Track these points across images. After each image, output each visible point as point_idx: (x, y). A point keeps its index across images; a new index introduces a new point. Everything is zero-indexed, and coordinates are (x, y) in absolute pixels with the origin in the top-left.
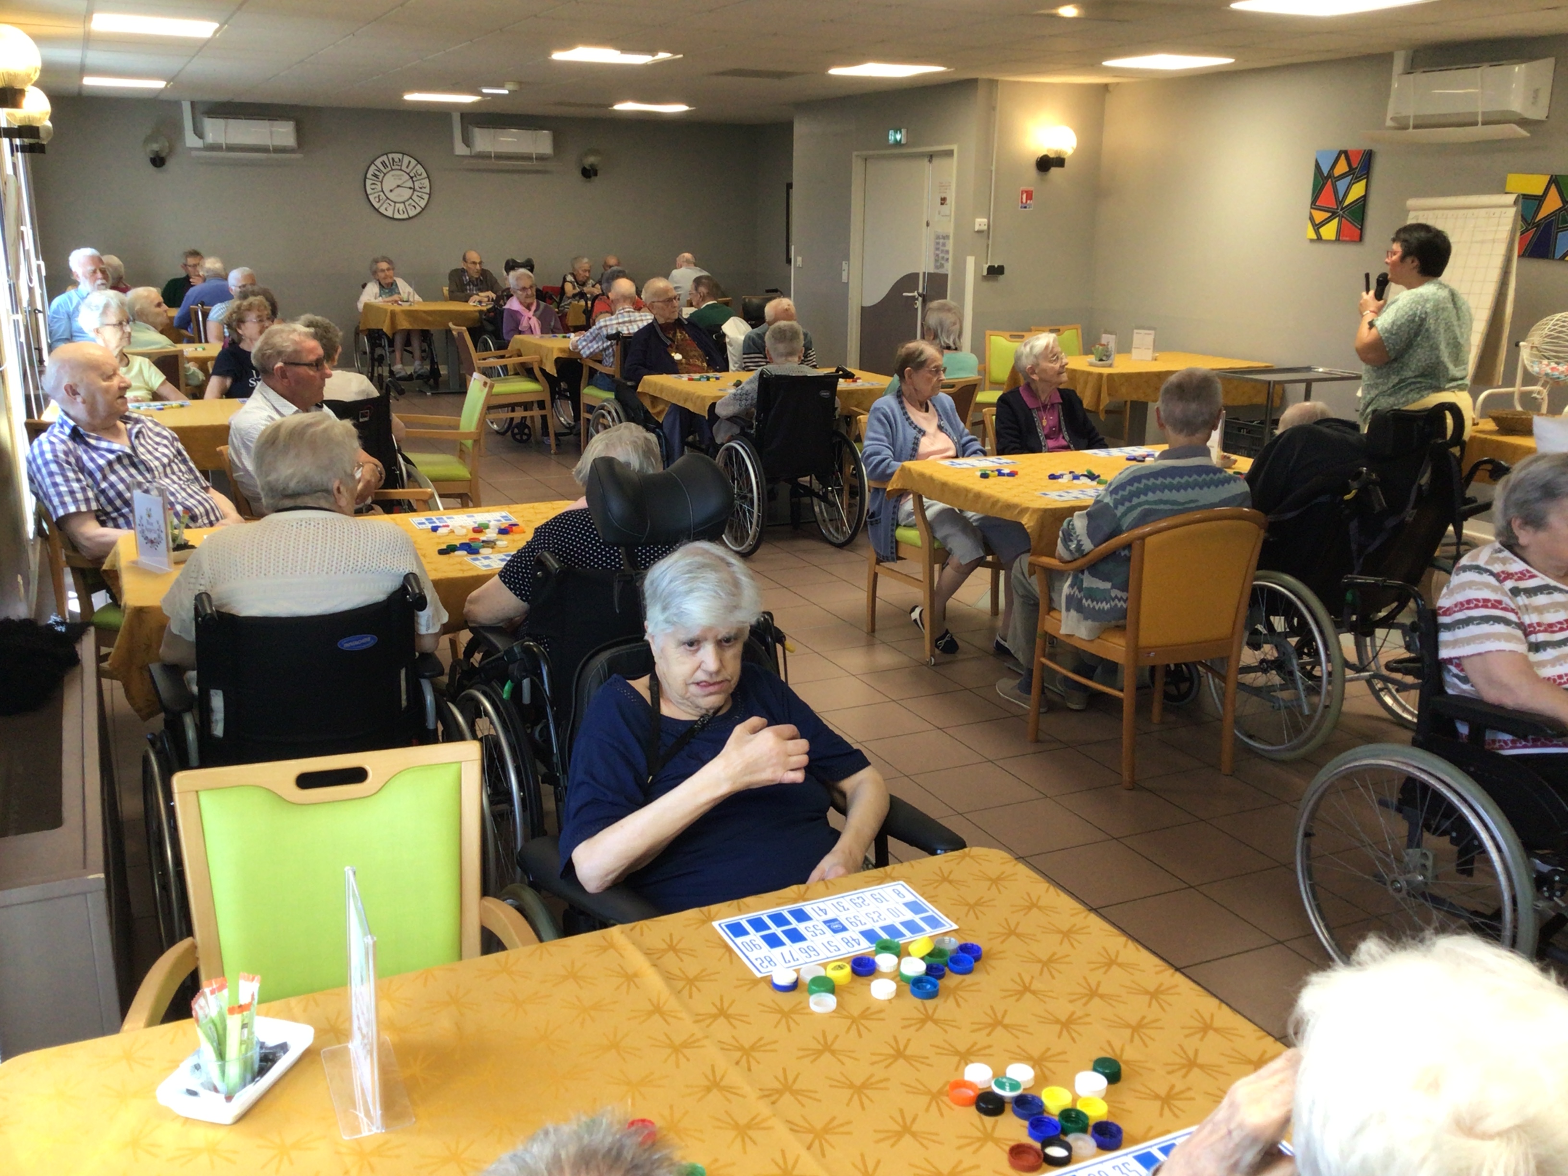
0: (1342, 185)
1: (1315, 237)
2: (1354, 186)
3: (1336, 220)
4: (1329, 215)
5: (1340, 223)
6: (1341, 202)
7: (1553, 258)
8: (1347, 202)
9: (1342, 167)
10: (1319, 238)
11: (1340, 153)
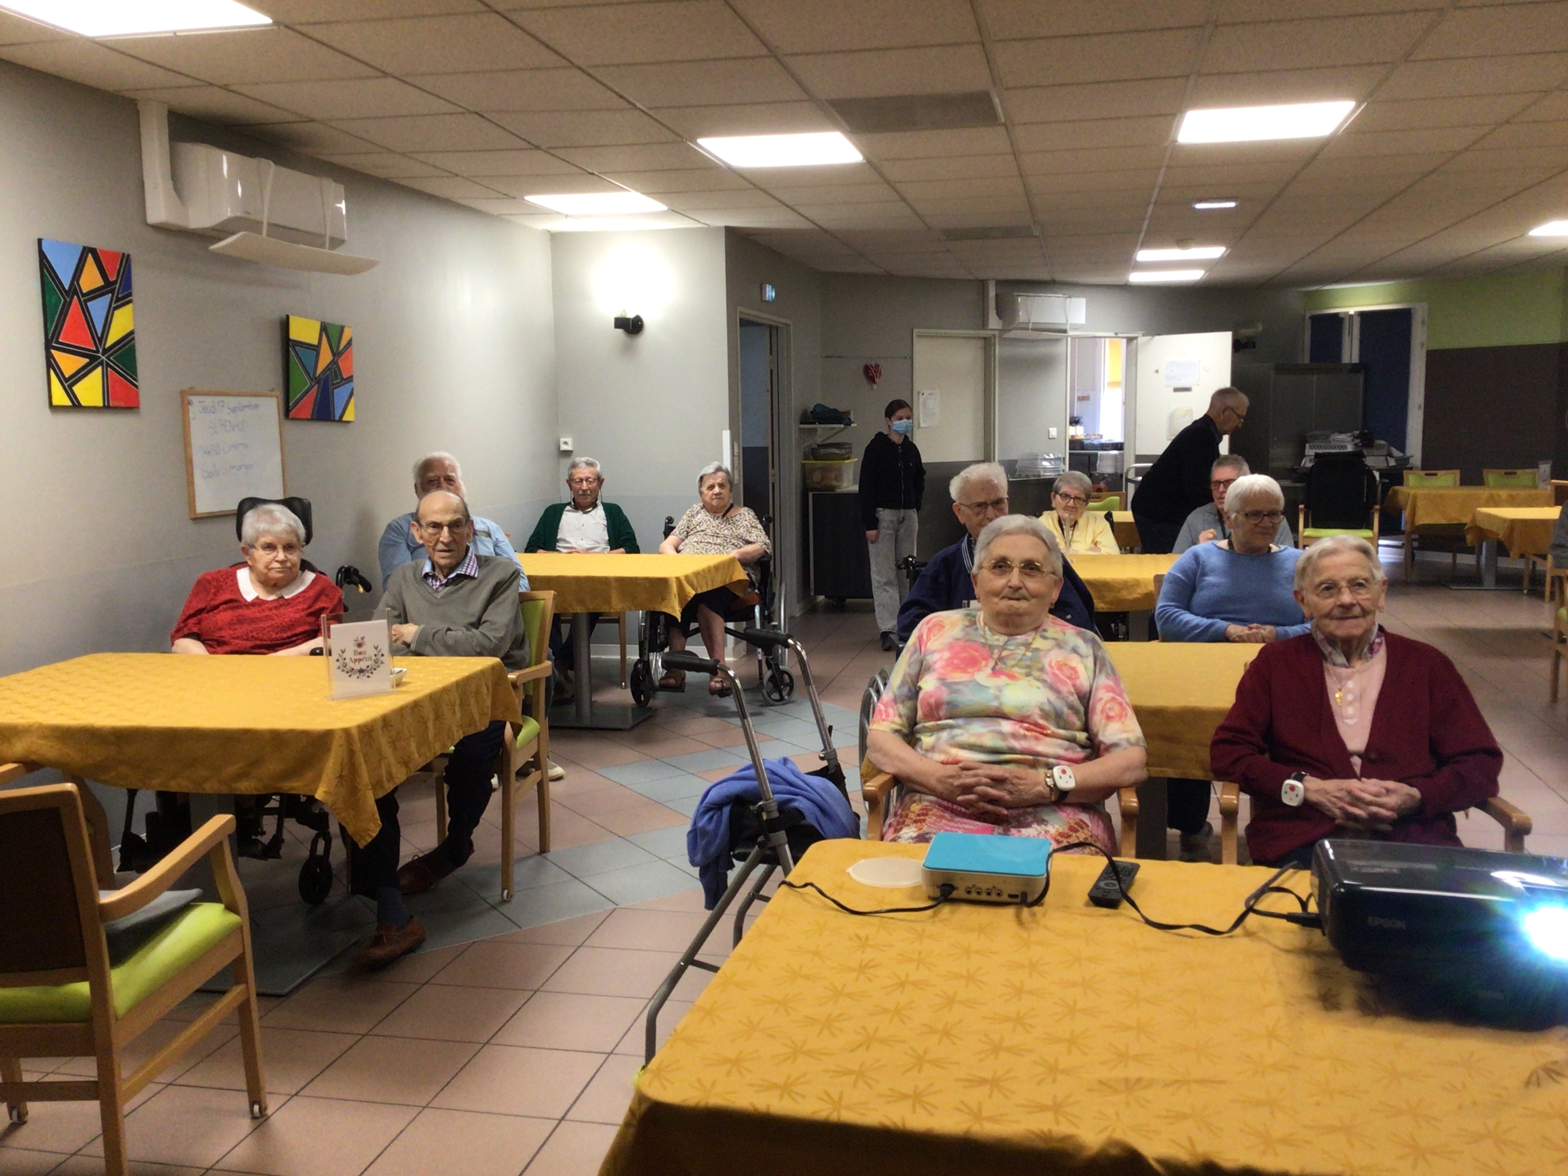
0: (98, 308)
1: (69, 403)
2: (116, 312)
3: (99, 370)
4: (87, 360)
5: (105, 376)
6: (100, 340)
7: (334, 421)
8: (111, 340)
9: (91, 279)
10: (76, 406)
11: (87, 251)
